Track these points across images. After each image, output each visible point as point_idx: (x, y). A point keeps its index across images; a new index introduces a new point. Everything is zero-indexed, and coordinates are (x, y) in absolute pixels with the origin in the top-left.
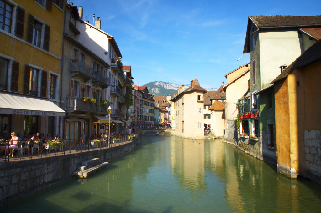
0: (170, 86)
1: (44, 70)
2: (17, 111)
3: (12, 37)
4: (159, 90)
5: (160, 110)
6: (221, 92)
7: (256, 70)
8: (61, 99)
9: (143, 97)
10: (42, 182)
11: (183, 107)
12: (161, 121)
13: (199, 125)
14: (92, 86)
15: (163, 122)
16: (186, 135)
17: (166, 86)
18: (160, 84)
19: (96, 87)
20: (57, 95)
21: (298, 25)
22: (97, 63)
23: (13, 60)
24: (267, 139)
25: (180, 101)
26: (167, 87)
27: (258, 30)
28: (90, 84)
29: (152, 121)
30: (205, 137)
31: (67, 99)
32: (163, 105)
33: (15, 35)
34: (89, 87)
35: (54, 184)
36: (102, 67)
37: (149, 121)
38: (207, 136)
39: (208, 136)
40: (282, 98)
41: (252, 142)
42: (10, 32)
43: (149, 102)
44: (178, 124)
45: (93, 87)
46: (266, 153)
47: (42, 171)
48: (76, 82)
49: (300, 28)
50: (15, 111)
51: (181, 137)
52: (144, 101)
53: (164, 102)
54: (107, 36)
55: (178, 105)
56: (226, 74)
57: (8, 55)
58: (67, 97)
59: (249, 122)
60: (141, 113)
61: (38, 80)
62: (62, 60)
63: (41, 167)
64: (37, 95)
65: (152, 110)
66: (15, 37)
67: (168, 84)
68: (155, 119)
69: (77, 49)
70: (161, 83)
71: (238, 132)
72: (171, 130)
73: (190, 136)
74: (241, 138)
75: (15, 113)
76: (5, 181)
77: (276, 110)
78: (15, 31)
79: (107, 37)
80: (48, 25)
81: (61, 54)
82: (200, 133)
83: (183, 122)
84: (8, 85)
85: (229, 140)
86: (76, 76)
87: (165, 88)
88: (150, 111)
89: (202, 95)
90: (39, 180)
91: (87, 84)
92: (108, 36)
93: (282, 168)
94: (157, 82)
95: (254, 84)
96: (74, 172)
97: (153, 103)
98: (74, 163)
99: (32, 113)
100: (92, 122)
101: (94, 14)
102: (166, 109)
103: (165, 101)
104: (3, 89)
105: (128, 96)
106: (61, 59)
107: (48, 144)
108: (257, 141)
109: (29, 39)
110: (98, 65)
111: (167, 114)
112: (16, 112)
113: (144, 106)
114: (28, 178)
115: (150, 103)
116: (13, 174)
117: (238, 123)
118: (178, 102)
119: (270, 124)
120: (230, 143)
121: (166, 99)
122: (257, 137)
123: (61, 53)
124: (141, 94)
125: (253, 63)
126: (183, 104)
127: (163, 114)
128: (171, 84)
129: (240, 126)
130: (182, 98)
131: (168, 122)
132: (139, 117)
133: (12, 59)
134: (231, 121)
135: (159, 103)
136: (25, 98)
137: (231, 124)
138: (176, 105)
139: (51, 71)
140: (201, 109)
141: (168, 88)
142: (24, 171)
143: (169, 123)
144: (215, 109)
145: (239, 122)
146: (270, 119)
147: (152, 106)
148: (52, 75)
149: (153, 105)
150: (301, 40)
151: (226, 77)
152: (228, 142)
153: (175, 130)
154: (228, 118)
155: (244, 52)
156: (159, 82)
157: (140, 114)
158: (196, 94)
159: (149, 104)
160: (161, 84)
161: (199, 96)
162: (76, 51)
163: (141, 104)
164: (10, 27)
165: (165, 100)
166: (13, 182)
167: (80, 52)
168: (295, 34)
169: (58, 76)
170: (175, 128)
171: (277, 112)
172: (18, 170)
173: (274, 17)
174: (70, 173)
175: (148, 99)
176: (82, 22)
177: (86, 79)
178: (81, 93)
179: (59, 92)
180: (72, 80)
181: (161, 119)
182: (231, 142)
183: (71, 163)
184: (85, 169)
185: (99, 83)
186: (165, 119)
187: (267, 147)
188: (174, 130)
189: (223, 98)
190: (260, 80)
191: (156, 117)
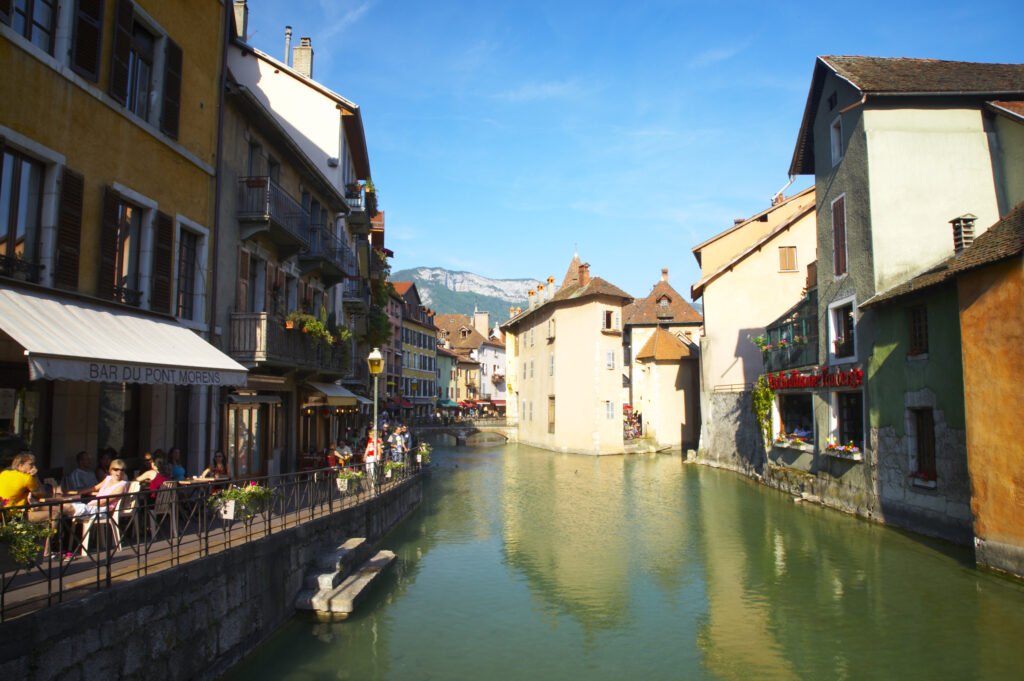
0: (466, 282)
1: (163, 211)
2: (100, 366)
3: (60, 75)
4: (430, 296)
5: (454, 358)
6: (658, 301)
7: (850, 232)
8: (212, 321)
9: (406, 319)
10: (215, 652)
11: (553, 350)
12: (458, 396)
13: (608, 410)
14: (297, 276)
15: (463, 398)
16: (563, 440)
17: (455, 282)
18: (434, 276)
19: (310, 278)
20: (200, 305)
21: (985, 90)
22: (313, 194)
23: (64, 163)
24: (907, 455)
25: (539, 331)
26: (458, 285)
27: (863, 101)
28: (291, 268)
29: (431, 394)
30: (627, 447)
31: (230, 320)
32: (463, 342)
33: (72, 68)
34: (290, 278)
35: (247, 653)
36: (324, 211)
37: (422, 397)
38: (632, 443)
39: (636, 446)
40: (998, 323)
41: (832, 466)
42: (51, 51)
43: (422, 332)
44: (531, 405)
45: (302, 281)
46: (899, 501)
47: (212, 610)
48: (255, 261)
49: (991, 100)
50: (94, 368)
51: (544, 450)
52: (407, 330)
53: (464, 333)
54: (335, 104)
55: (529, 344)
56: (696, 245)
57: (46, 142)
58: (230, 315)
59: (816, 400)
60: (398, 370)
61: (142, 249)
62: (217, 176)
63: (210, 594)
64: (137, 303)
65: (430, 359)
66: (70, 75)
67: (459, 277)
68: (440, 389)
69: (260, 140)
70: (438, 272)
71: (765, 432)
72: (505, 425)
73: (579, 445)
74: (778, 451)
75: (94, 374)
76: (102, 669)
77: (966, 363)
78: (70, 53)
79: (338, 107)
80: (176, 40)
81: (213, 156)
82: (610, 436)
83: (552, 398)
84: (43, 262)
85: (718, 456)
86: (254, 239)
87: (451, 289)
88: (425, 363)
89: (617, 311)
90: (207, 648)
91: (284, 269)
92: (341, 105)
93: (1001, 552)
94: (424, 268)
95: (838, 273)
96: (297, 597)
97: (433, 336)
98: (298, 564)
99: (147, 375)
100: (299, 404)
101: (289, 28)
102: (472, 355)
103: (470, 332)
104: (27, 280)
105: (379, 314)
106: (212, 171)
107: (230, 498)
108: (857, 462)
109: (117, 89)
110: (315, 203)
111: (474, 374)
112: (96, 371)
113: (406, 347)
114: (174, 644)
115: (425, 336)
116: (126, 634)
117: (765, 402)
118: (529, 333)
119: (917, 405)
120: (724, 466)
121: (472, 324)
122: (856, 449)
123: (214, 150)
124: (397, 306)
125: (835, 208)
126: (551, 340)
127: (464, 372)
128: (470, 277)
129: (770, 413)
130: (547, 322)
131: (477, 398)
132: (393, 383)
133: (59, 159)
134: (724, 397)
135: (448, 337)
136: (106, 315)
137: (723, 404)
138: (521, 346)
139: (184, 214)
140: (615, 356)
141: (459, 288)
142: (160, 616)
143: (480, 400)
144: (658, 357)
145: (767, 398)
146: (918, 390)
147: (430, 348)
148: (185, 230)
149: (431, 343)
150: (993, 139)
151: (698, 255)
152: (714, 464)
153: (520, 426)
154: (712, 387)
155: (790, 174)
156: (433, 269)
157: (394, 375)
158: (598, 309)
159: (421, 341)
160: (437, 275)
161: (608, 315)
162: (253, 146)
163: (399, 339)
164: (51, 33)
165: (467, 326)
166: (127, 671)
167: (266, 151)
168: (973, 118)
169: (203, 235)
170: (516, 420)
171: (971, 367)
172: (142, 615)
173: (899, 64)
174: (287, 605)
175: (419, 324)
176: (247, 51)
177: (283, 252)
178: (269, 299)
179: (206, 296)
180: (243, 253)
181: (458, 390)
182: (726, 462)
183: (290, 566)
184: (335, 584)
185: (321, 265)
186: (471, 388)
187: (903, 481)
188: (516, 425)
189: (667, 321)
190: (871, 264)
191: (440, 383)
